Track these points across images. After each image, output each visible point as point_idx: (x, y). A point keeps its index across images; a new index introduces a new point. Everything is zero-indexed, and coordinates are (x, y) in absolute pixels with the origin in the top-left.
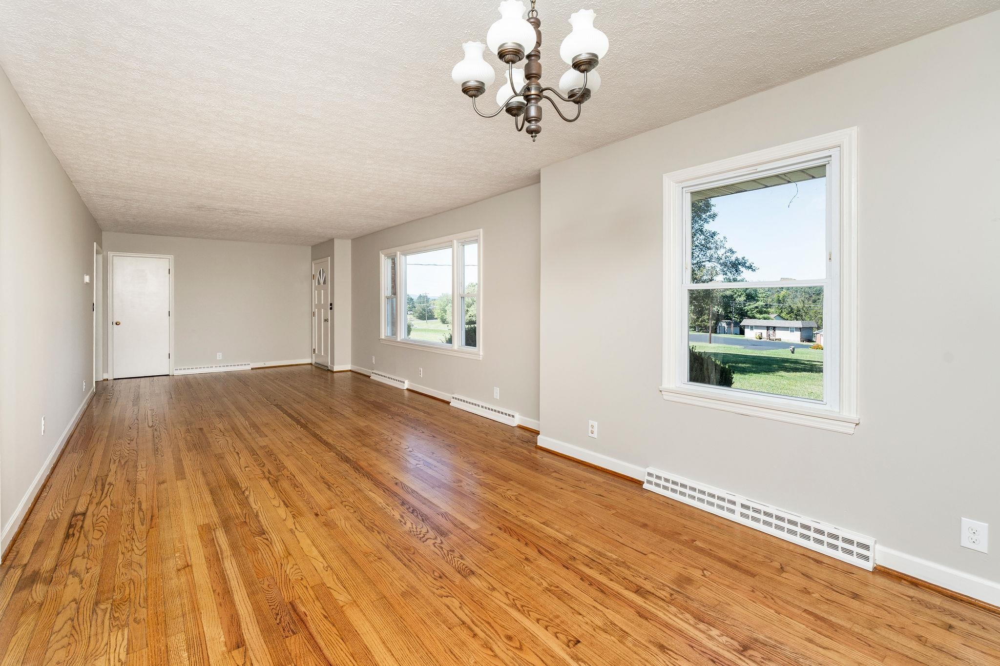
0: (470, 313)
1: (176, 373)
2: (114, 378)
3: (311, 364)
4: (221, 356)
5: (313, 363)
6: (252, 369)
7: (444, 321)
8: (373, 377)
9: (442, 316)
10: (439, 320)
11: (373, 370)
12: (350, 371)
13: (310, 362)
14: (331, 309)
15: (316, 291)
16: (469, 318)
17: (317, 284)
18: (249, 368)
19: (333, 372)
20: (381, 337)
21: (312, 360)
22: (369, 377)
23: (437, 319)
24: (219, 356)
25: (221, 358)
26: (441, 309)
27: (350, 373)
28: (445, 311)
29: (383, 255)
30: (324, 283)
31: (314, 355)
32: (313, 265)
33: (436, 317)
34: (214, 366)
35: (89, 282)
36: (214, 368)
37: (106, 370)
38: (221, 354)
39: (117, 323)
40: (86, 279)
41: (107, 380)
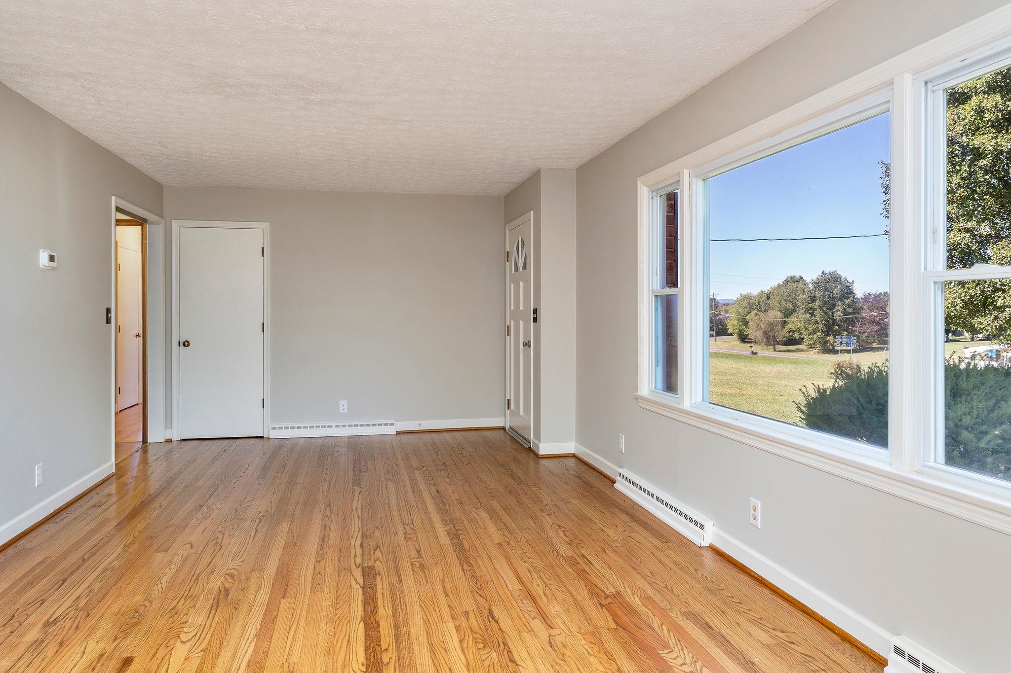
0: (789, 326)
1: (274, 435)
2: (182, 438)
3: (503, 429)
4: (346, 407)
5: (507, 427)
6: (398, 433)
7: (744, 339)
8: (621, 486)
9: (740, 331)
10: (735, 337)
11: (622, 467)
12: (574, 456)
13: (502, 425)
14: (535, 320)
15: (512, 285)
16: (788, 335)
17: (513, 271)
18: (392, 430)
19: (537, 456)
20: (639, 393)
21: (505, 421)
22: (614, 482)
23: (731, 334)
24: (343, 406)
25: (346, 411)
26: (738, 320)
27: (573, 460)
28: (746, 323)
29: (645, 190)
30: (524, 268)
31: (508, 412)
32: (507, 231)
33: (730, 331)
34: (334, 425)
35: (54, 264)
36: (334, 427)
37: (169, 422)
38: (345, 402)
39: (186, 344)
40: (43, 258)
41: (169, 441)
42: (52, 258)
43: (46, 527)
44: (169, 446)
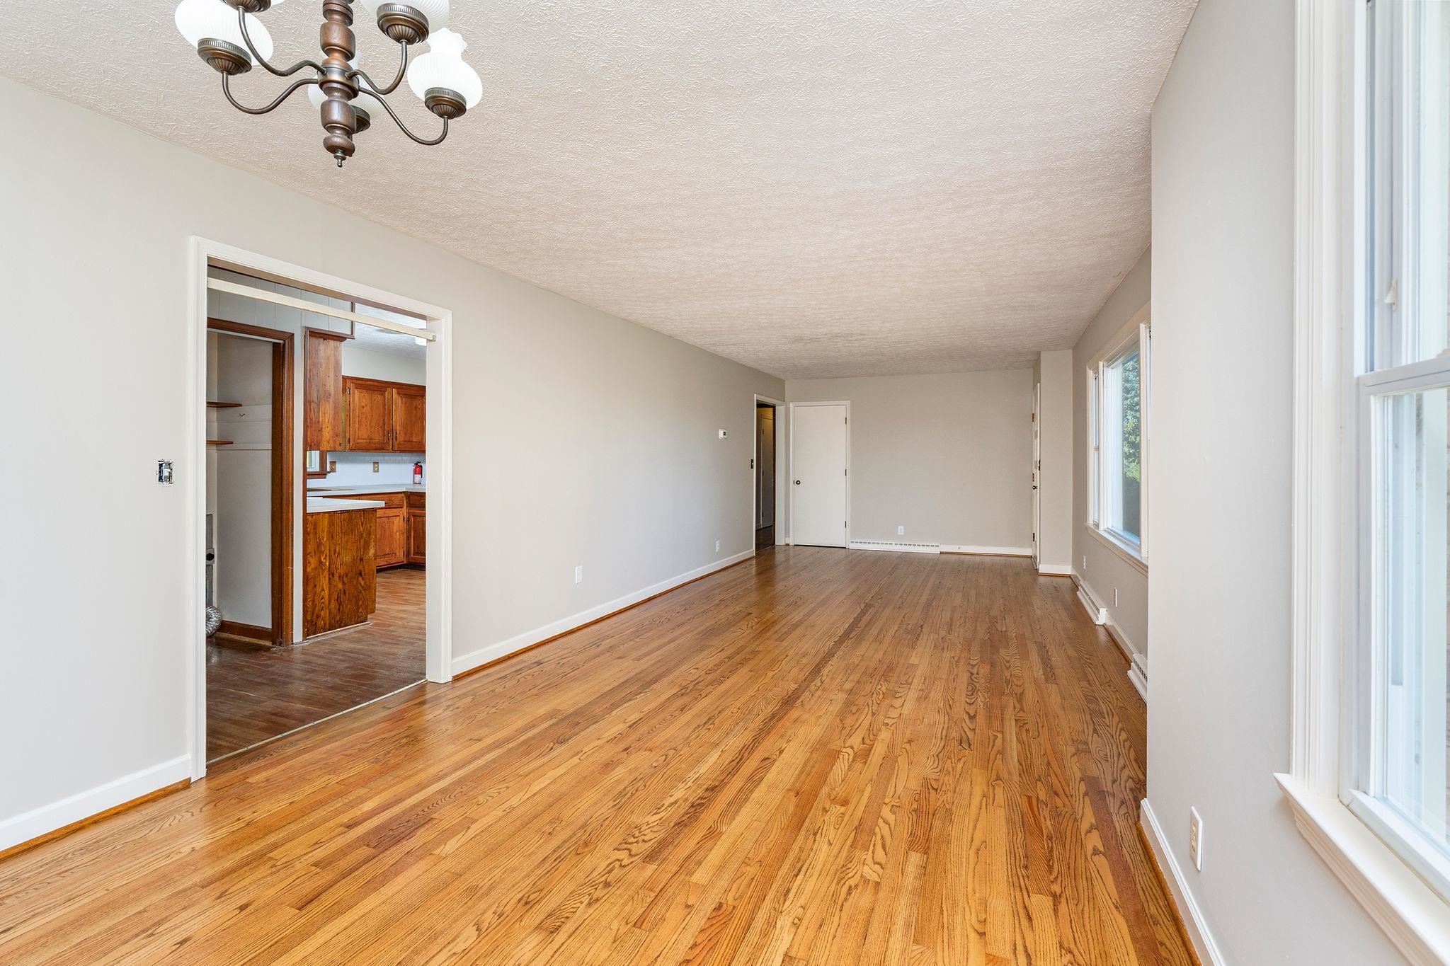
1: (852, 546)
2: (795, 544)
3: (1030, 557)
4: (903, 531)
5: (1034, 556)
6: (941, 553)
8: (1079, 593)
12: (1068, 576)
13: (1031, 554)
14: (1039, 468)
17: (1035, 429)
18: (937, 551)
19: (1039, 573)
20: (1088, 523)
21: (1032, 552)
22: (1077, 591)
24: (901, 530)
25: (903, 533)
29: (1091, 372)
31: (1034, 543)
32: (1033, 397)
34: (894, 543)
35: (725, 437)
36: (894, 545)
37: (787, 534)
38: (902, 527)
39: (798, 483)
40: (721, 433)
41: (788, 545)
42: (724, 434)
43: (721, 573)
44: (787, 547)
